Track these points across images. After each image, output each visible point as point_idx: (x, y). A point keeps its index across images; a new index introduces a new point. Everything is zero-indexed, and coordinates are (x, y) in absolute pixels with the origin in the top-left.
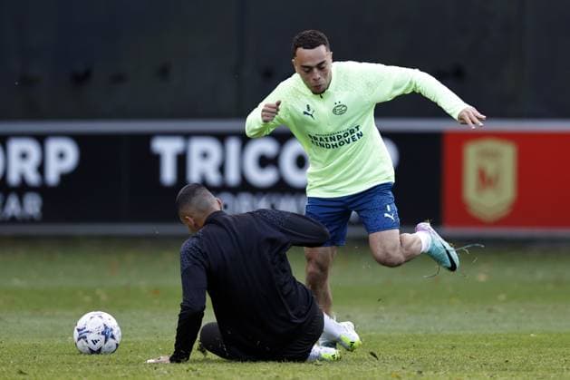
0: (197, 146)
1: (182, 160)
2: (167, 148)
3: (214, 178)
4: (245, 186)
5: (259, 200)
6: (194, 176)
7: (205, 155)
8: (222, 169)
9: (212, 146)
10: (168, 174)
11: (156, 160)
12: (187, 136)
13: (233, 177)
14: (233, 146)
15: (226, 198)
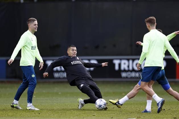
0: (123, 62)
1: (120, 65)
2: (116, 62)
3: (127, 69)
4: (133, 70)
5: (136, 73)
6: (122, 68)
7: (125, 64)
8: (128, 67)
9: (126, 62)
10: (117, 68)
11: (114, 65)
12: (121, 59)
13: (131, 68)
14: (131, 62)
15: (129, 73)
